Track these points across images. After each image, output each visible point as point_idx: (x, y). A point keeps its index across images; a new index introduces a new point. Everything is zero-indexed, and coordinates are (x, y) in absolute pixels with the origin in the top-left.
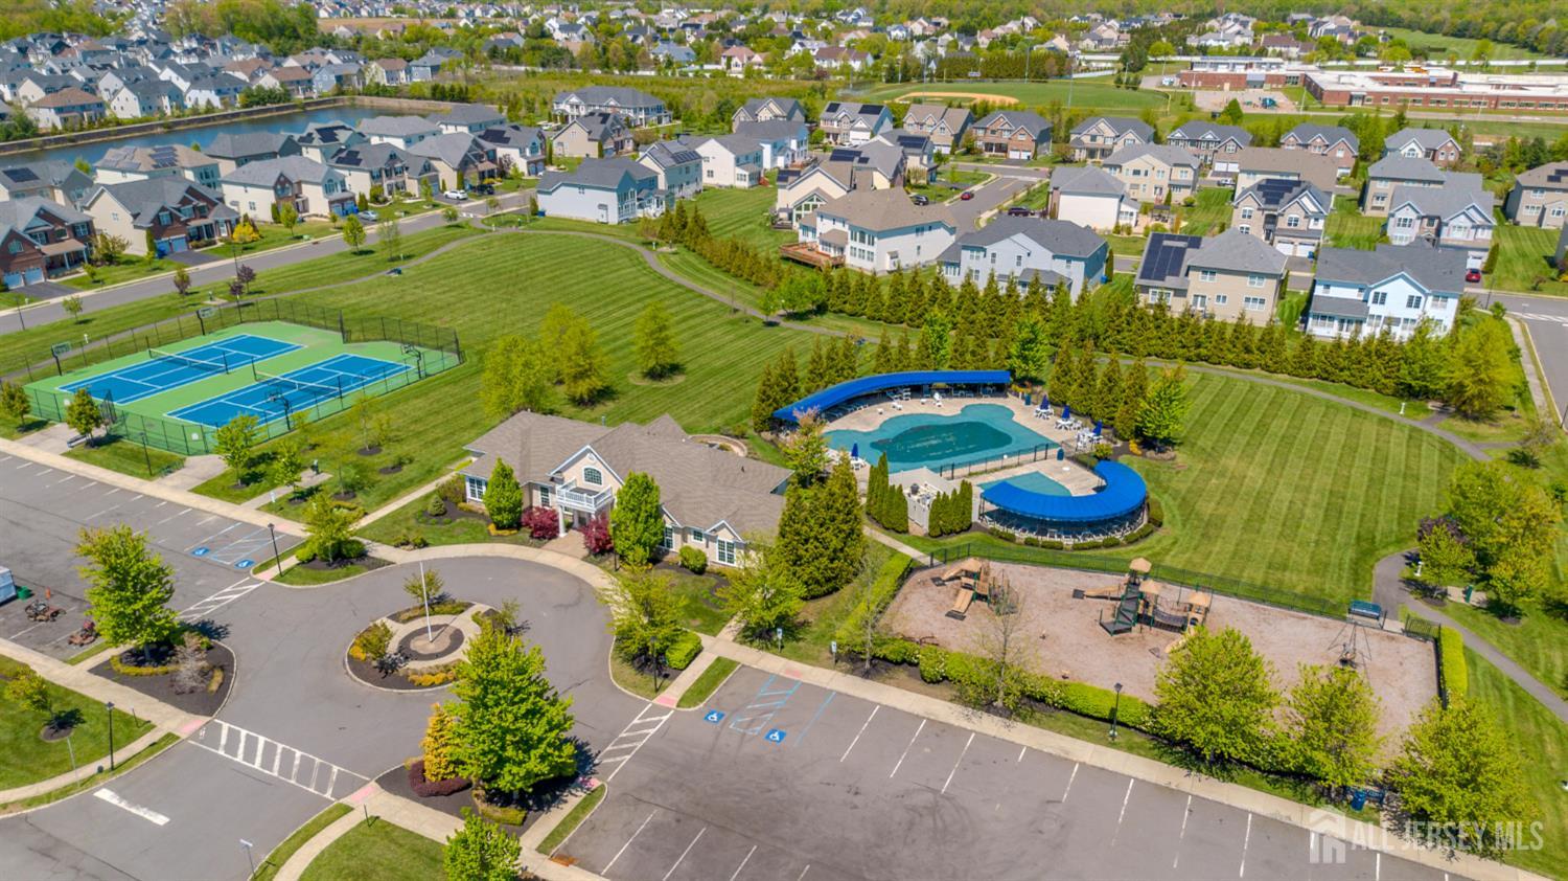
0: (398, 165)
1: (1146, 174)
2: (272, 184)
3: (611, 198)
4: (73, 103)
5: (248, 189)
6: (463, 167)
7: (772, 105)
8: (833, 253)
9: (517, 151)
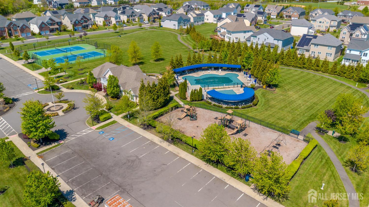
0: (134, 14)
1: (323, 23)
2: (103, 17)
3: (176, 23)
4: (83, 2)
5: (100, 18)
6: (149, 16)
7: (232, 5)
8: (222, 37)
9: (164, 13)
